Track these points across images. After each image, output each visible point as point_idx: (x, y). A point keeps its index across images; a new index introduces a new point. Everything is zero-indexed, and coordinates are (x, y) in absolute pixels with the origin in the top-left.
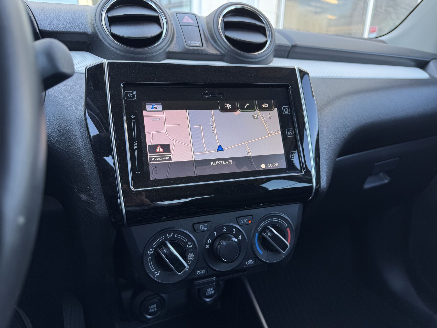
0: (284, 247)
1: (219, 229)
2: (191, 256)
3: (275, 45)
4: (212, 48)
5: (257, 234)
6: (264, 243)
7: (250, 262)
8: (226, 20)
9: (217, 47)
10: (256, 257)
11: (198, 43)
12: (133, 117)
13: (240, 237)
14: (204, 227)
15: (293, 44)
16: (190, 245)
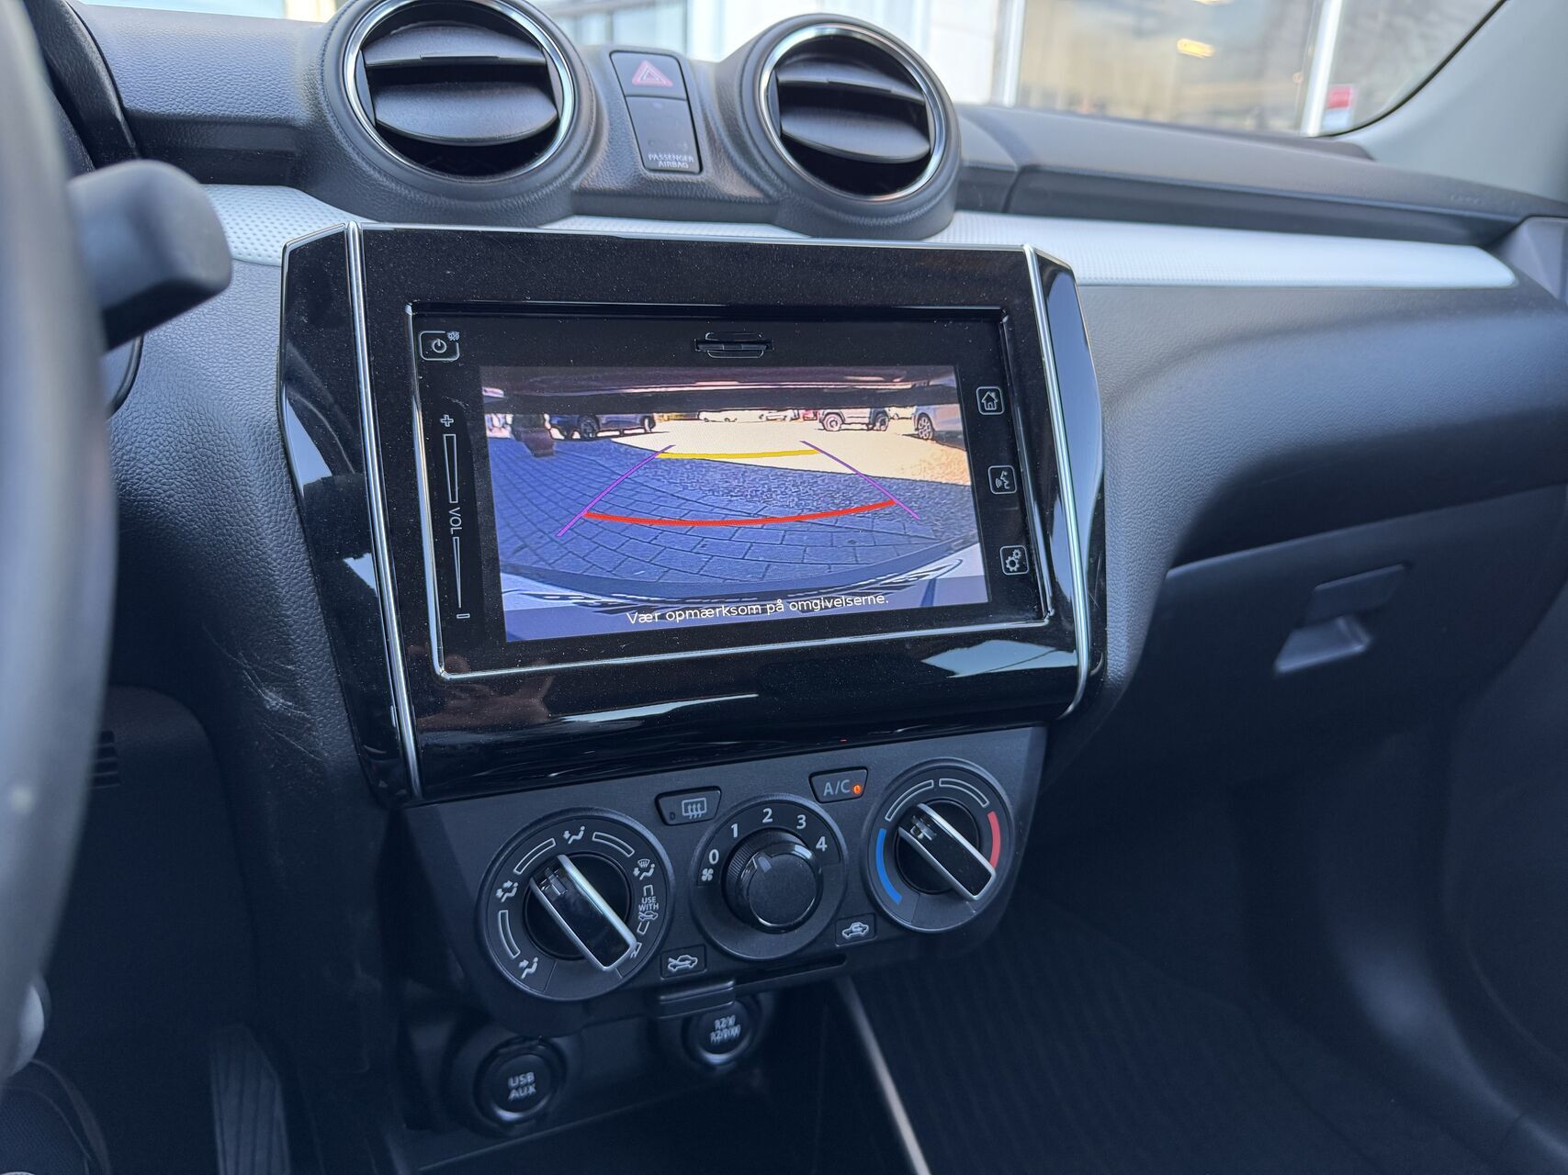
0: (977, 877)
1: (749, 812)
2: (648, 908)
3: (961, 168)
4: (736, 177)
5: (883, 832)
6: (907, 863)
7: (857, 928)
8: (786, 77)
9: (754, 175)
10: (877, 914)
11: (686, 160)
12: (447, 421)
13: (822, 844)
14: (694, 808)
15: (1027, 161)
16: (643, 870)
